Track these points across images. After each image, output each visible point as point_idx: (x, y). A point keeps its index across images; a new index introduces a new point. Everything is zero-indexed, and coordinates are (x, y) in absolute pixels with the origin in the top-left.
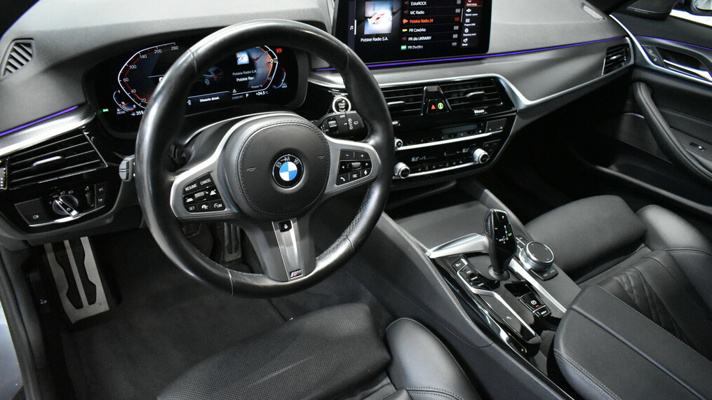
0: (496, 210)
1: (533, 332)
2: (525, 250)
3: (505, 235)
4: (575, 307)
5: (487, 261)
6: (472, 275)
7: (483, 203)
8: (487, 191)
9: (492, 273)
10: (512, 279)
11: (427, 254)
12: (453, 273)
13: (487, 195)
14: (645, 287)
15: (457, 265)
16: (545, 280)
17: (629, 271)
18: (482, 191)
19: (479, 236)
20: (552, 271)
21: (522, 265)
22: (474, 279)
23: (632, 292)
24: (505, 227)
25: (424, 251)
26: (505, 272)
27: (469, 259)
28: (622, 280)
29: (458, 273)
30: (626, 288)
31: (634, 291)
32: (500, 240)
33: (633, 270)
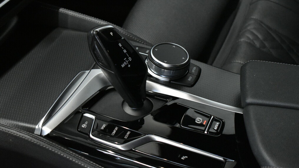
0: (98, 30)
1: (221, 159)
2: (152, 60)
3: (125, 55)
4: (249, 100)
5: (116, 98)
6: (109, 128)
7: (66, 28)
8: (62, 10)
9: (128, 110)
10: (157, 105)
11: (37, 132)
12: (86, 139)
13: (67, 15)
14: (272, 34)
15: (84, 126)
16: (192, 86)
17: (249, 25)
18: (58, 13)
19: (88, 72)
20: (194, 70)
21: (157, 81)
22: (114, 132)
23: (264, 47)
24: (120, 45)
25: (32, 130)
26: (145, 102)
27: (93, 109)
28: (249, 38)
29: (91, 136)
30: (257, 44)
31: (267, 44)
32: (123, 66)
33: (252, 22)
